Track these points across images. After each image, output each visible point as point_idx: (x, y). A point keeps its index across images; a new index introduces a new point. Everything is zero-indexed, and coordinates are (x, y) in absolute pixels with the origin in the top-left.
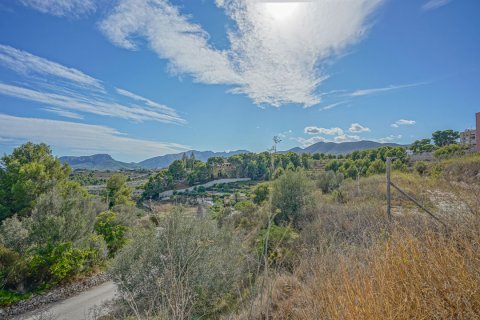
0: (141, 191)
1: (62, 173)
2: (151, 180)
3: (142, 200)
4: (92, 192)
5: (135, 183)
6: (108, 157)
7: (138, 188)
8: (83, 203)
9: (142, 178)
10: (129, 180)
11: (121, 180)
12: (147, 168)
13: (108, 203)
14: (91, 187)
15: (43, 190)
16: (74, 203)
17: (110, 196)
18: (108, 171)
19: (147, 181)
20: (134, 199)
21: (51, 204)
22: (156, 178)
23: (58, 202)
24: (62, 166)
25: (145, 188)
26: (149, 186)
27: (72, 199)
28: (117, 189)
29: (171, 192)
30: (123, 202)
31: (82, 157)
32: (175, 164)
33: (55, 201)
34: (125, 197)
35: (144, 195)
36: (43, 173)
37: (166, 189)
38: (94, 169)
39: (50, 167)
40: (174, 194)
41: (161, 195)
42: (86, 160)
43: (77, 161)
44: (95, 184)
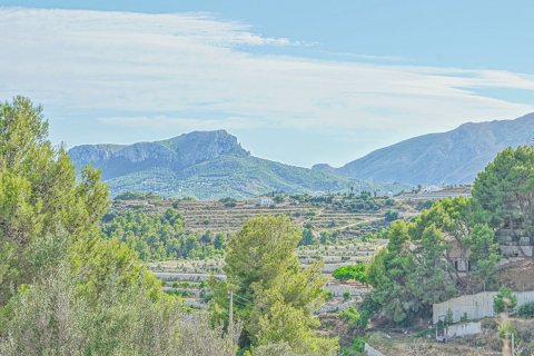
0: (359, 292)
1: (81, 208)
2: (397, 240)
3: (359, 330)
4: (176, 286)
5: (332, 256)
6: (226, 142)
7: (342, 278)
8: (149, 326)
9: (361, 233)
10: (307, 240)
11: (276, 241)
12: (380, 187)
13: (233, 335)
14: (172, 265)
15: (28, 271)
16: (122, 325)
17: (240, 304)
18: (229, 204)
19: (381, 246)
20: (328, 323)
21: (53, 322)
22: (416, 234)
23: (74, 318)
24: (78, 182)
25: (373, 278)
26: (391, 269)
27: (118, 311)
28: (266, 279)
29: (484, 302)
30: (288, 335)
31: (136, 147)
32: (501, 167)
33: (65, 314)
34: (295, 314)
35: (371, 306)
36: (24, 209)
37: (463, 287)
38: (178, 195)
39: (45, 185)
40: (500, 308)
41: (440, 311)
42: (151, 156)
43: (122, 160)
44: (184, 252)
